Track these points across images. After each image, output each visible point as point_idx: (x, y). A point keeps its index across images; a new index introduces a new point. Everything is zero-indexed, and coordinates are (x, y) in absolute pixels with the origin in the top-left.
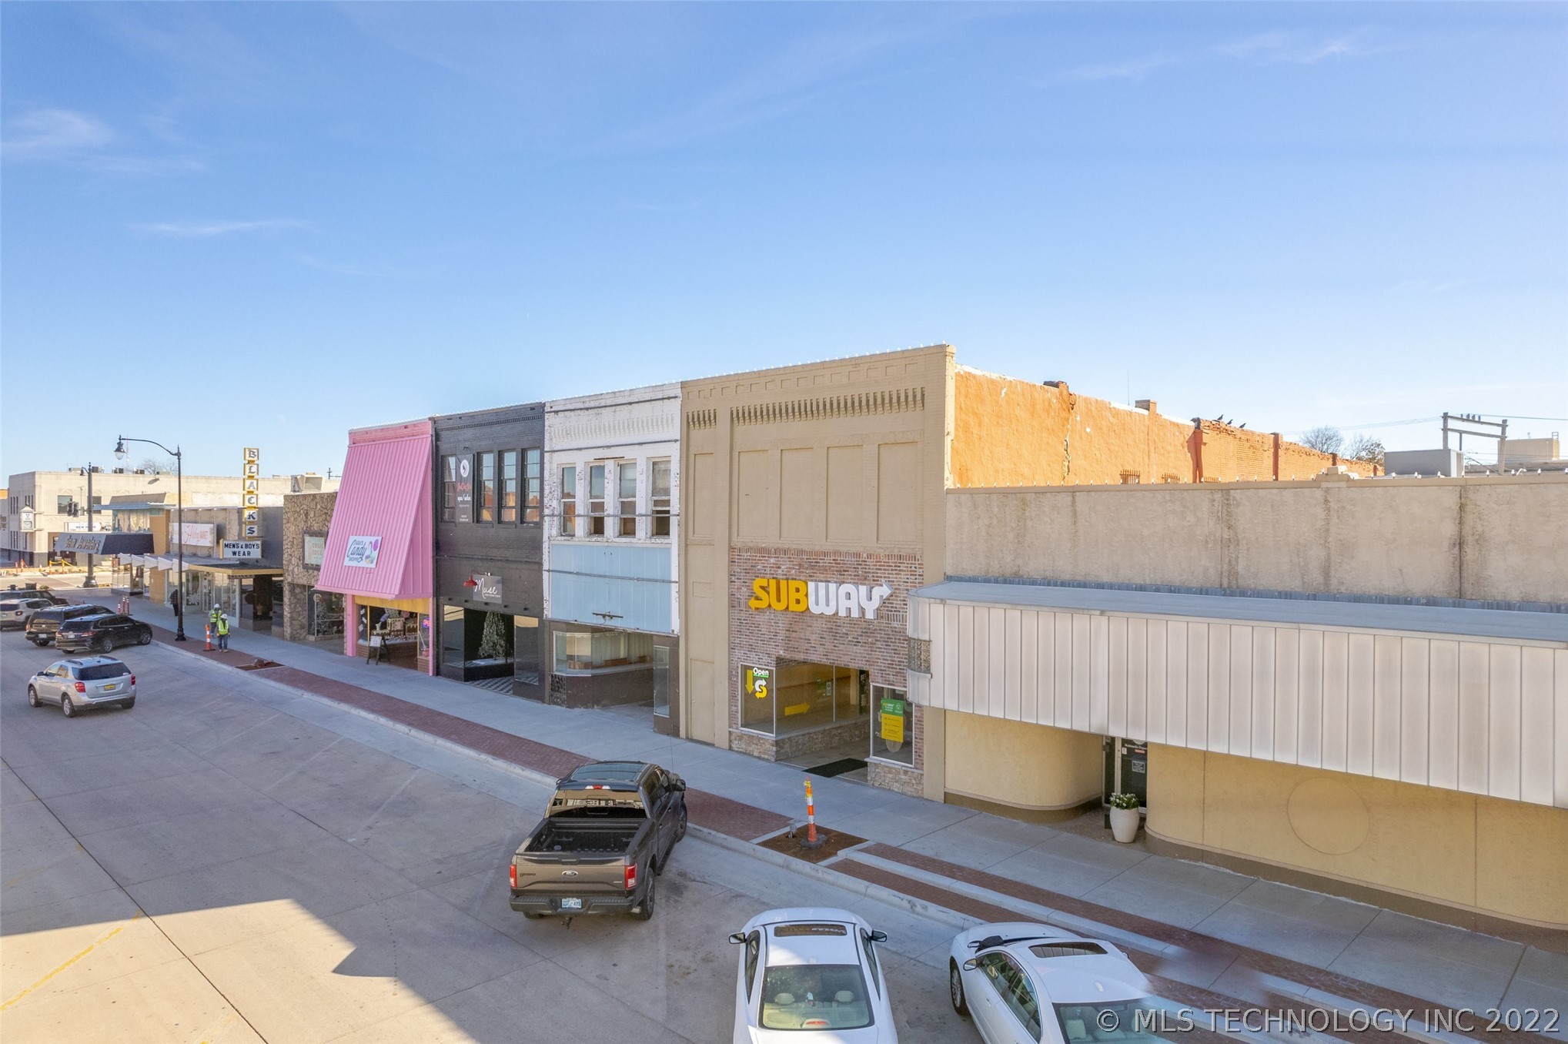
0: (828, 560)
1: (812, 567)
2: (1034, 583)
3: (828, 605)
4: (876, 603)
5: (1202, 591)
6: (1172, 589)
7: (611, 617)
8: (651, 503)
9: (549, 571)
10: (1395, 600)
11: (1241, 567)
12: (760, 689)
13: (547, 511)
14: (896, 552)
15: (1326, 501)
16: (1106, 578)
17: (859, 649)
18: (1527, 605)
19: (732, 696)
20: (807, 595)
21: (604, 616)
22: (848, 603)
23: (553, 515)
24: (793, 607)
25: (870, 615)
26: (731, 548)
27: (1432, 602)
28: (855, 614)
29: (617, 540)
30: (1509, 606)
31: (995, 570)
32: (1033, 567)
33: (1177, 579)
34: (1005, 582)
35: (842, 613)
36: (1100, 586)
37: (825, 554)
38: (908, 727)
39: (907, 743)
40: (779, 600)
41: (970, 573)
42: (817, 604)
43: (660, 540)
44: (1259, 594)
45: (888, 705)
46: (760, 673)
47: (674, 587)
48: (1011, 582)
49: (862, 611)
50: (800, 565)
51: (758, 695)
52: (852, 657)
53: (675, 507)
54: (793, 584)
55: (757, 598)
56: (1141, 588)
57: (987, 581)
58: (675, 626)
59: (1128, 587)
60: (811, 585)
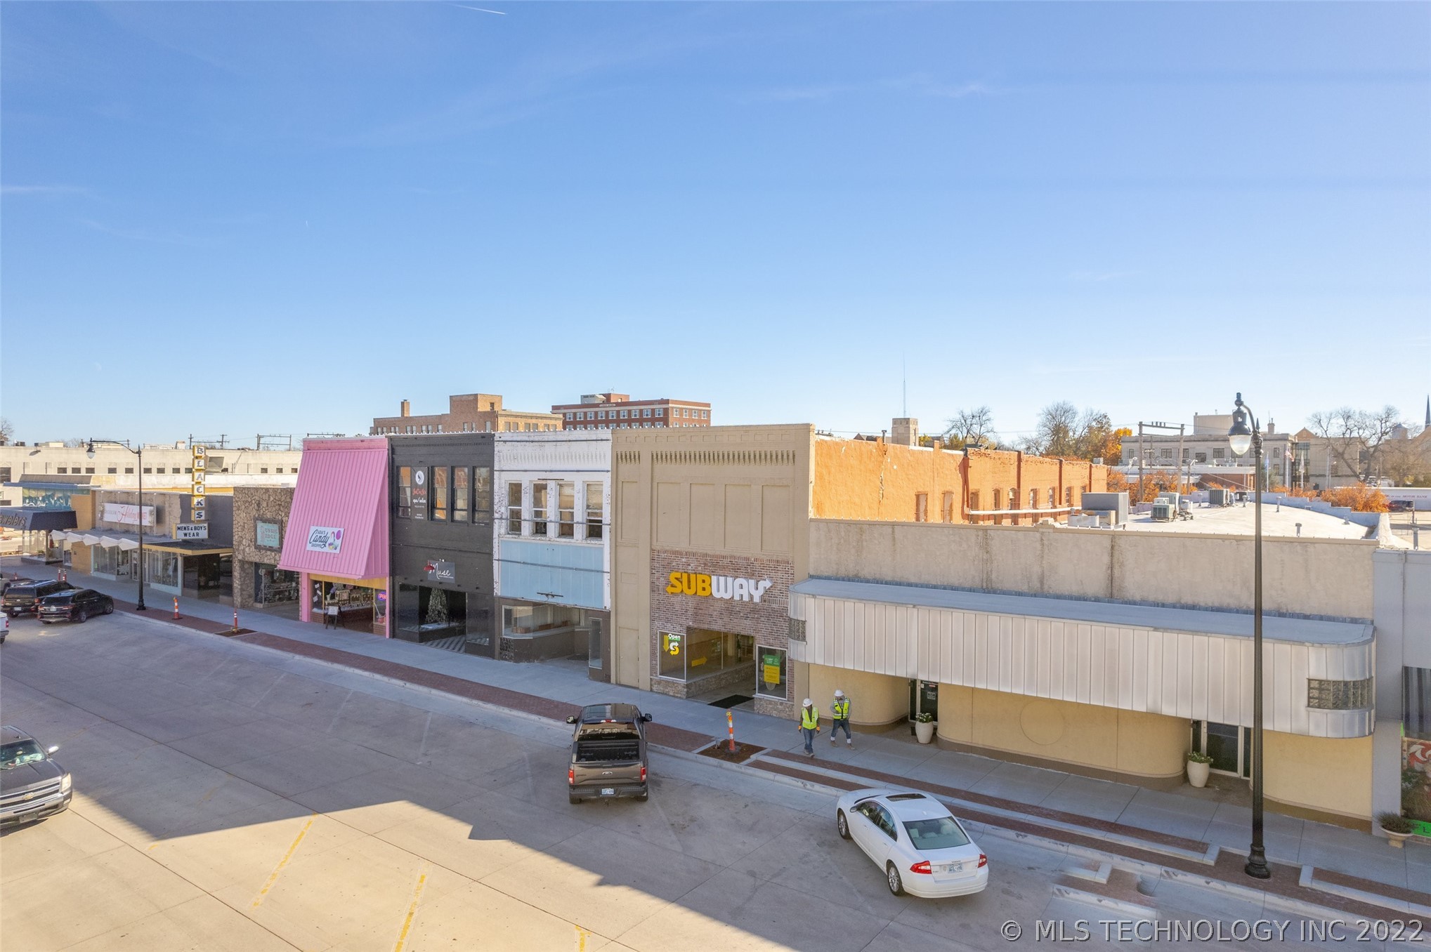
0: (726, 561)
1: (715, 566)
2: (868, 581)
3: (726, 591)
4: (761, 591)
5: (971, 590)
6: (953, 588)
7: (553, 596)
8: (586, 514)
9: (498, 560)
10: (1079, 598)
11: (994, 576)
12: (674, 649)
13: (496, 515)
14: (775, 558)
15: (1042, 540)
16: (913, 580)
17: (748, 622)
18: (1143, 603)
19: (653, 654)
20: (710, 585)
21: (547, 595)
22: (741, 592)
23: (501, 518)
24: (700, 593)
25: (757, 600)
26: (652, 550)
27: (1097, 600)
28: (746, 598)
29: (558, 539)
30: (1135, 603)
31: (842, 573)
32: (866, 572)
33: (955, 581)
34: (849, 580)
35: (737, 598)
36: (910, 585)
37: (724, 557)
38: (783, 672)
39: (782, 683)
40: (689, 588)
41: (826, 574)
42: (718, 591)
43: (594, 542)
44: (1004, 593)
45: (769, 660)
46: (673, 637)
47: (607, 576)
48: (853, 581)
49: (751, 597)
50: (705, 564)
51: (672, 653)
52: (743, 627)
53: (607, 517)
54: (700, 577)
55: (672, 586)
56: (935, 587)
57: (837, 579)
58: (607, 603)
59: (927, 586)
60: (714, 578)
